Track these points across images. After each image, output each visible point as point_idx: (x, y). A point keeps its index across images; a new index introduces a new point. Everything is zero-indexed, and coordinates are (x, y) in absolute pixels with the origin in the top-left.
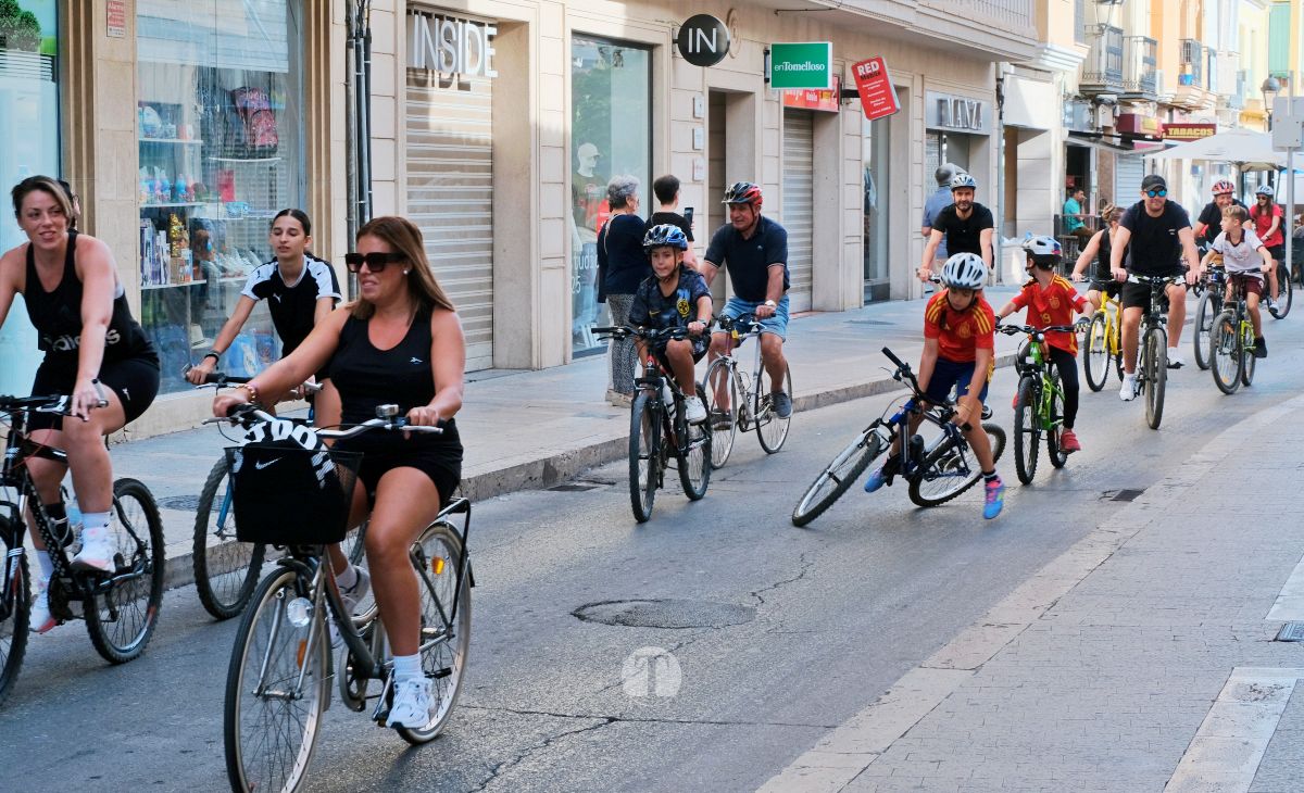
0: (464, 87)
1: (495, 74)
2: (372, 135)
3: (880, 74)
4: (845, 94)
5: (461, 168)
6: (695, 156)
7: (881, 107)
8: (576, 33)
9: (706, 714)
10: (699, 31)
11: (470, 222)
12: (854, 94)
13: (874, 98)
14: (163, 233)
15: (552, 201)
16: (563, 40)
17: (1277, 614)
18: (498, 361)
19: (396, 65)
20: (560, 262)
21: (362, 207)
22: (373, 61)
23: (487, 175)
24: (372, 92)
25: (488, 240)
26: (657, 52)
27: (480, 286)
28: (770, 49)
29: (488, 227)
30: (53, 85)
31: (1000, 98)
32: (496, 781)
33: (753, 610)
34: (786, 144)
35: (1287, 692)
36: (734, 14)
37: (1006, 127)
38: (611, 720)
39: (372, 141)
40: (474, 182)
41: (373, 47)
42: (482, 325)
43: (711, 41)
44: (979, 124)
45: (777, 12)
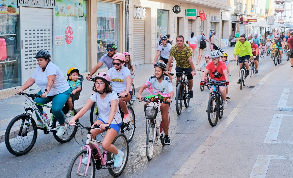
0: (141, 18)
1: (145, 16)
2: (129, 27)
3: (203, 13)
4: (198, 16)
5: (140, 32)
6: (175, 28)
7: (204, 19)
8: (158, 9)
9: (201, 120)
10: (176, 8)
11: (141, 40)
12: (199, 17)
13: (202, 17)
14: (99, 44)
15: (154, 36)
16: (156, 10)
17: (278, 107)
18: (145, 62)
19: (132, 16)
20: (155, 47)
21: (127, 39)
22: (129, 16)
23: (144, 32)
24: (129, 20)
25: (144, 43)
26: (169, 11)
27: (142, 50)
28: (186, 10)
29: (144, 41)
30: (85, 22)
31: (221, 16)
32: (176, 128)
33: (200, 105)
34: (188, 25)
35: (282, 118)
36: (181, 4)
37: (222, 21)
38: (188, 120)
39: (129, 28)
40: (142, 34)
41: (129, 13)
42: (143, 57)
43: (178, 9)
44: (218, 20)
45: (187, 3)
